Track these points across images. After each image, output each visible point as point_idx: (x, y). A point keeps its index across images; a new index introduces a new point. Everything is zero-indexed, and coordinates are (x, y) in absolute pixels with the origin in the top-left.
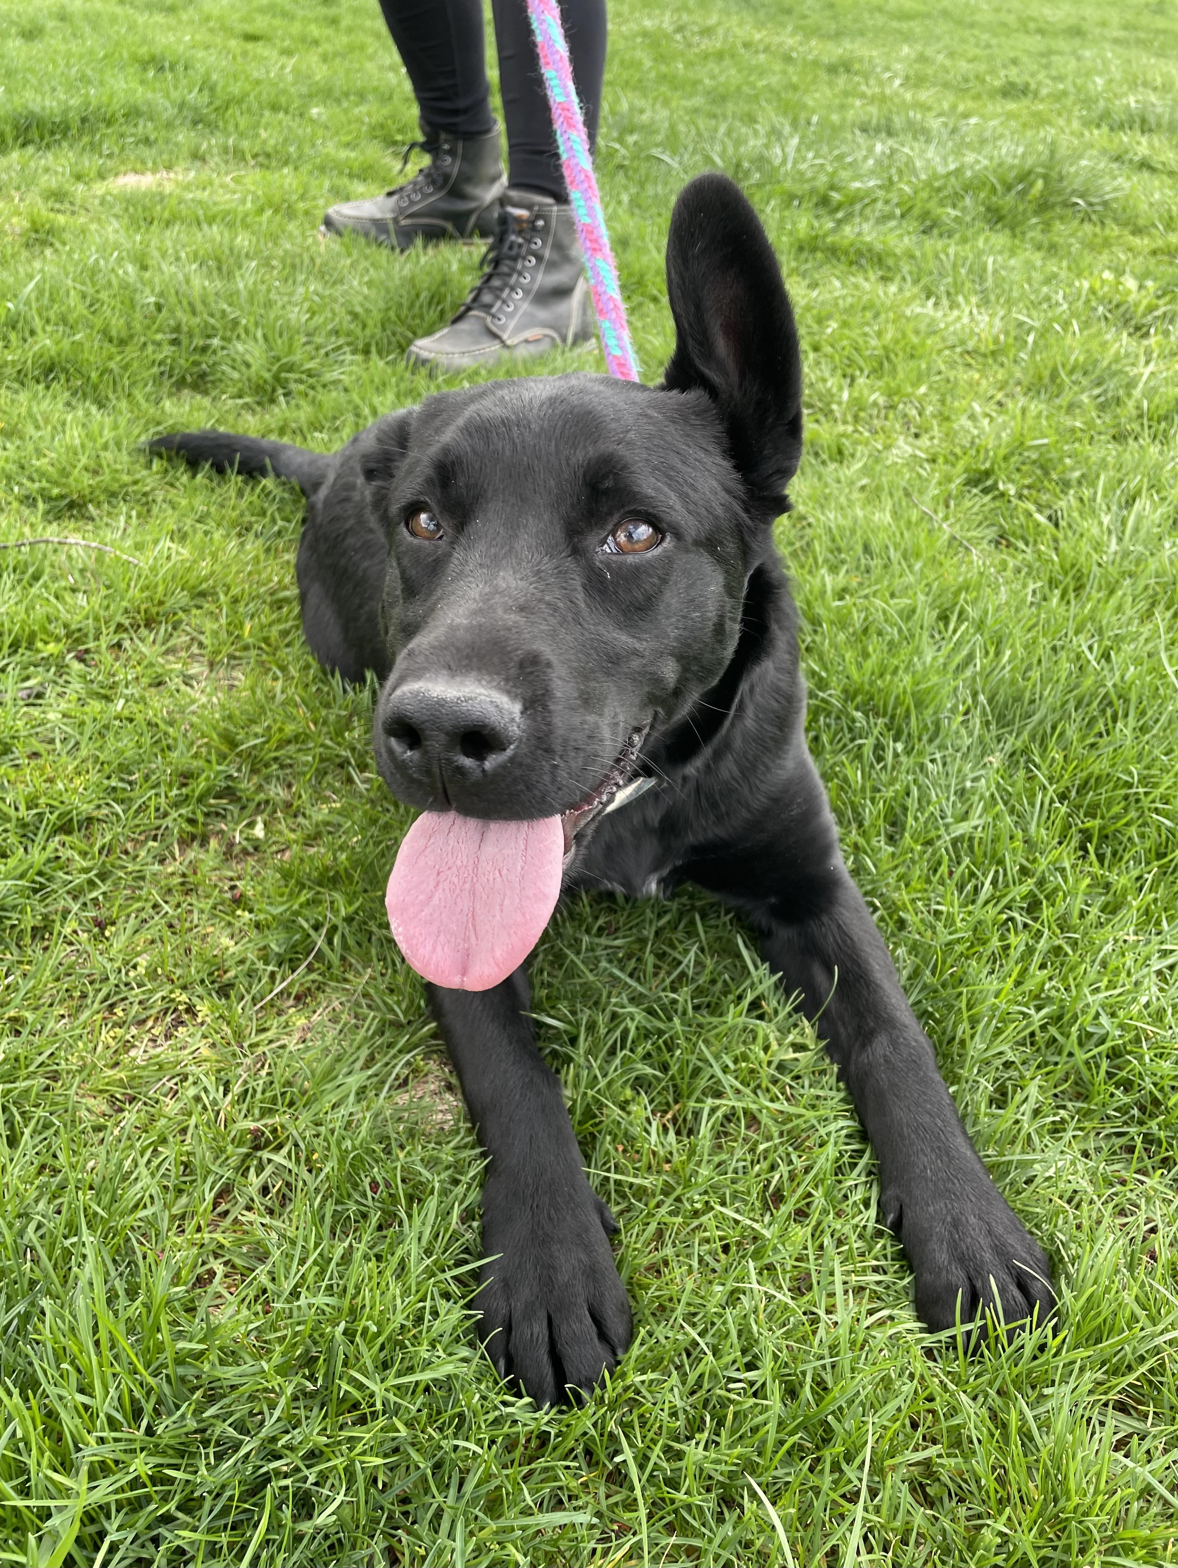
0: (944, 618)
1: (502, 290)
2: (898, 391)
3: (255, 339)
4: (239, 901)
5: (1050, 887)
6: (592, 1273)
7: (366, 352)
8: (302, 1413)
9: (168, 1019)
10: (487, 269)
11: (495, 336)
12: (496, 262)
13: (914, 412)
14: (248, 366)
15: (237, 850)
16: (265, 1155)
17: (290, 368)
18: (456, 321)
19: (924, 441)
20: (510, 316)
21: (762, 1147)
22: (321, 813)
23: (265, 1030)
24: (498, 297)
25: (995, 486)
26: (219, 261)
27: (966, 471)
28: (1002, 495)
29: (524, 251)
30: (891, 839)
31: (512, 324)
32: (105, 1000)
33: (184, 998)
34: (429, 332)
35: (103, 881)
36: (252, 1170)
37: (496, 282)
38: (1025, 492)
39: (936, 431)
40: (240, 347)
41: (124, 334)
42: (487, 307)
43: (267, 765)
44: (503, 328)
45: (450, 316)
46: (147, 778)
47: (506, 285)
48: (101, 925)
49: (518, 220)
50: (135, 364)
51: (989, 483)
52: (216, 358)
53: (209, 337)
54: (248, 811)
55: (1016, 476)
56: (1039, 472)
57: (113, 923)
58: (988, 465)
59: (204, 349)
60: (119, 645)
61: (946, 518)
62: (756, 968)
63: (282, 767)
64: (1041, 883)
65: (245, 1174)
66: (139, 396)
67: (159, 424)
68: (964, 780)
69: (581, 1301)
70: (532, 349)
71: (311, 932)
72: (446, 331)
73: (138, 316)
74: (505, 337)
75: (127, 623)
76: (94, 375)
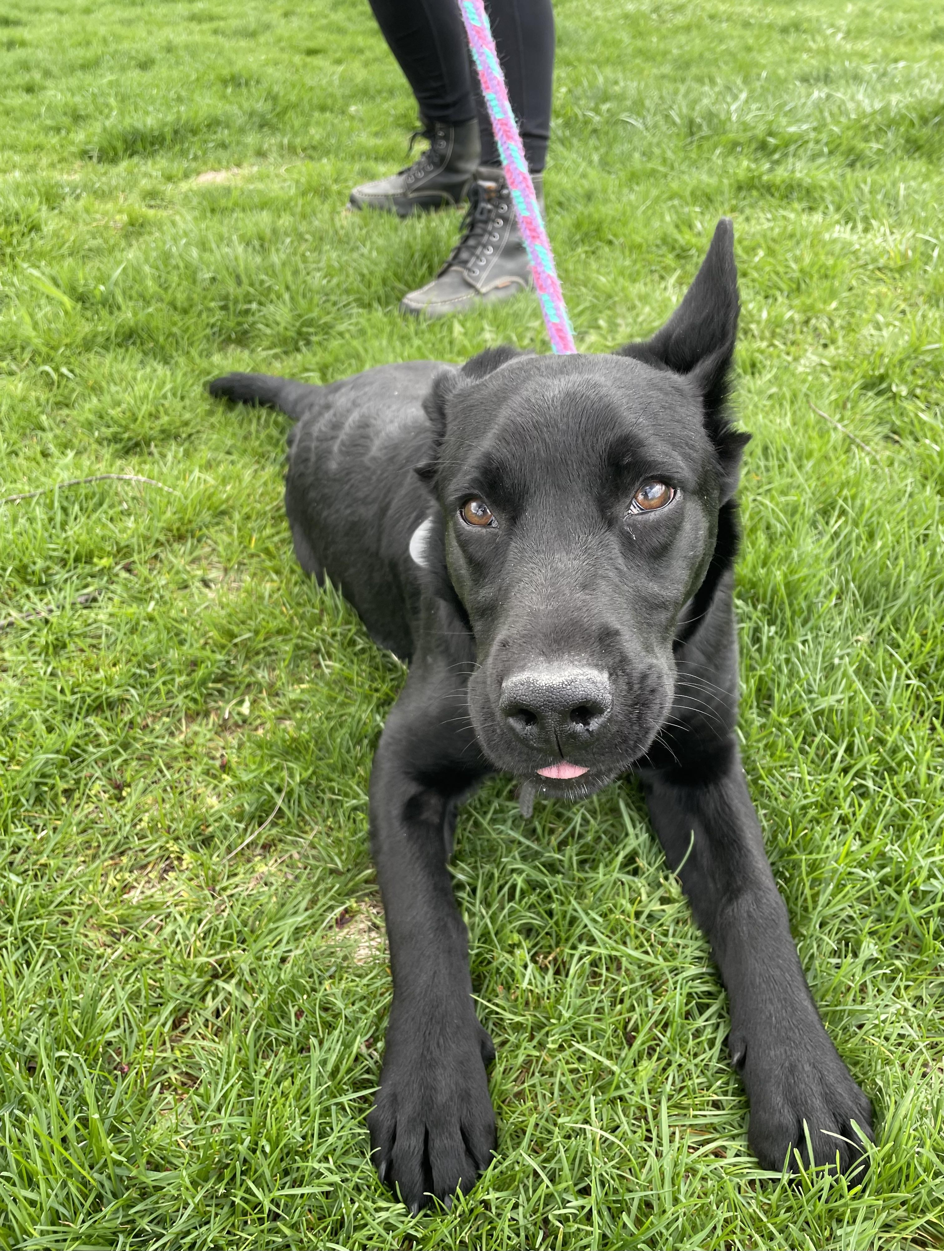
0: (825, 513)
1: (475, 248)
2: (811, 308)
3: (284, 303)
4: (225, 767)
5: (900, 755)
6: (465, 1096)
7: (369, 306)
8: (213, 1210)
9: (162, 865)
10: (465, 232)
11: (470, 286)
12: (472, 226)
13: (825, 326)
14: (278, 324)
15: (231, 722)
16: (220, 983)
17: (310, 323)
18: (441, 275)
19: (832, 349)
20: (482, 269)
21: (623, 989)
22: (294, 692)
23: (235, 875)
24: (473, 254)
25: (889, 389)
26: (261, 239)
27: (863, 377)
28: (894, 396)
29: (493, 215)
30: (764, 712)
31: (485, 275)
32: (116, 847)
33: (176, 848)
34: (420, 285)
35: (125, 750)
36: (210, 996)
37: (471, 242)
38: (918, 391)
39: (840, 342)
40: (272, 308)
41: (186, 305)
42: (465, 263)
43: (257, 653)
44: (477, 279)
45: (438, 270)
46: (163, 665)
47: (479, 244)
48: (119, 787)
49: (488, 191)
50: (192, 329)
51: (884, 386)
52: (256, 318)
53: (250, 302)
54: (239, 692)
55: (910, 378)
56: (930, 373)
57: (129, 786)
58: (882, 371)
59: (247, 312)
60: (156, 557)
61: (841, 420)
62: (634, 827)
63: (269, 654)
64: (894, 751)
65: (203, 999)
66: (194, 353)
67: (209, 373)
68: (832, 658)
69: (455, 1120)
70: (501, 294)
71: (274, 794)
72: (432, 284)
73: (199, 289)
74: (478, 286)
75: (162, 538)
76: (161, 339)
